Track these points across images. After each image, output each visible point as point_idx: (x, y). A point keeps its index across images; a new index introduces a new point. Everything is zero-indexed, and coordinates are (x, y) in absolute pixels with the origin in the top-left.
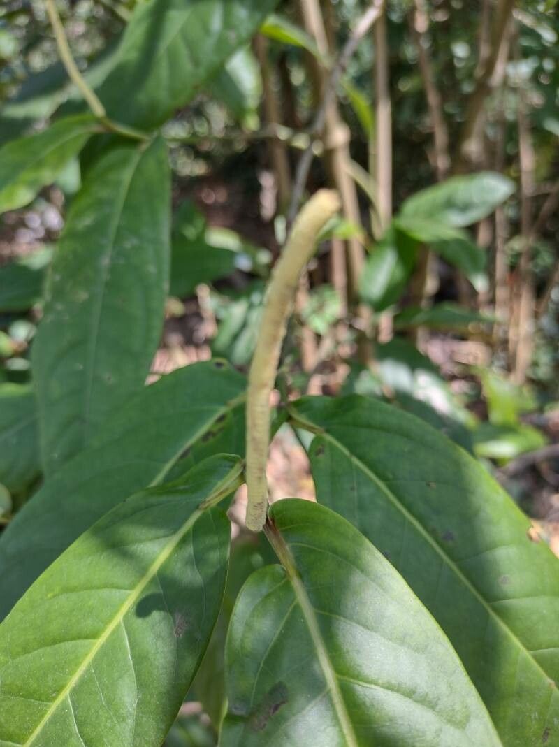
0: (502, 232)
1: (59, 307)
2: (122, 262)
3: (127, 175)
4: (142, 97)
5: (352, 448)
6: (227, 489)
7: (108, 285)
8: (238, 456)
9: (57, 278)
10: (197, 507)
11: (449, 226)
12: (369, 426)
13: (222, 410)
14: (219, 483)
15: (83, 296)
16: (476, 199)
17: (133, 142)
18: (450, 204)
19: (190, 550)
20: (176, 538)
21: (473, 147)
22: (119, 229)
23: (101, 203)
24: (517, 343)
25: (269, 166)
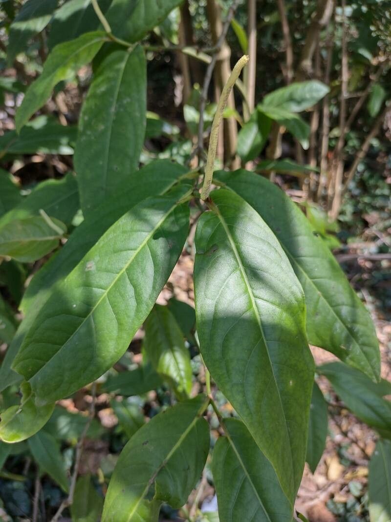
0: (326, 123)
1: (89, 133)
2: (122, 110)
3: (122, 65)
4: (129, 24)
5: (238, 192)
6: (186, 198)
7: (114, 121)
8: (191, 186)
9: (86, 118)
10: (175, 203)
11: (291, 112)
12: (246, 182)
13: (175, 181)
14: (183, 196)
15: (102, 127)
16: (308, 96)
17: (125, 48)
18: (291, 99)
19: (172, 218)
20: (167, 214)
21: (307, 64)
22: (119, 93)
23: (109, 80)
24: (333, 198)
25: (179, 72)
